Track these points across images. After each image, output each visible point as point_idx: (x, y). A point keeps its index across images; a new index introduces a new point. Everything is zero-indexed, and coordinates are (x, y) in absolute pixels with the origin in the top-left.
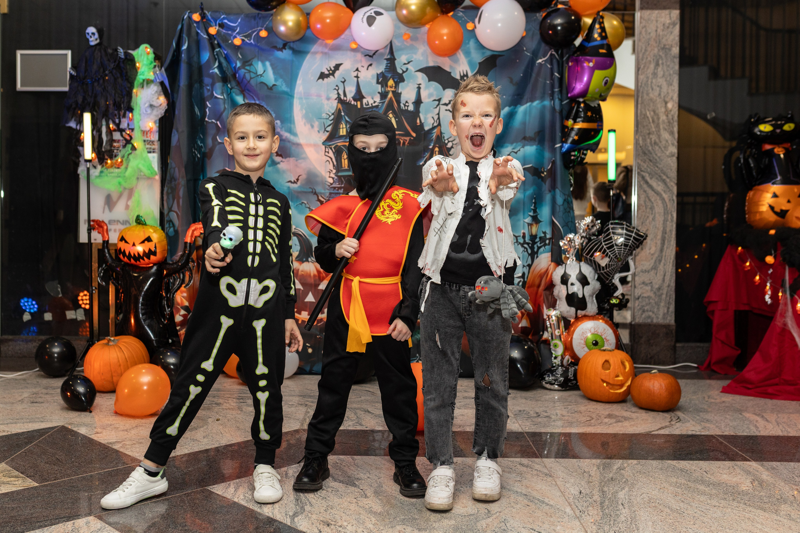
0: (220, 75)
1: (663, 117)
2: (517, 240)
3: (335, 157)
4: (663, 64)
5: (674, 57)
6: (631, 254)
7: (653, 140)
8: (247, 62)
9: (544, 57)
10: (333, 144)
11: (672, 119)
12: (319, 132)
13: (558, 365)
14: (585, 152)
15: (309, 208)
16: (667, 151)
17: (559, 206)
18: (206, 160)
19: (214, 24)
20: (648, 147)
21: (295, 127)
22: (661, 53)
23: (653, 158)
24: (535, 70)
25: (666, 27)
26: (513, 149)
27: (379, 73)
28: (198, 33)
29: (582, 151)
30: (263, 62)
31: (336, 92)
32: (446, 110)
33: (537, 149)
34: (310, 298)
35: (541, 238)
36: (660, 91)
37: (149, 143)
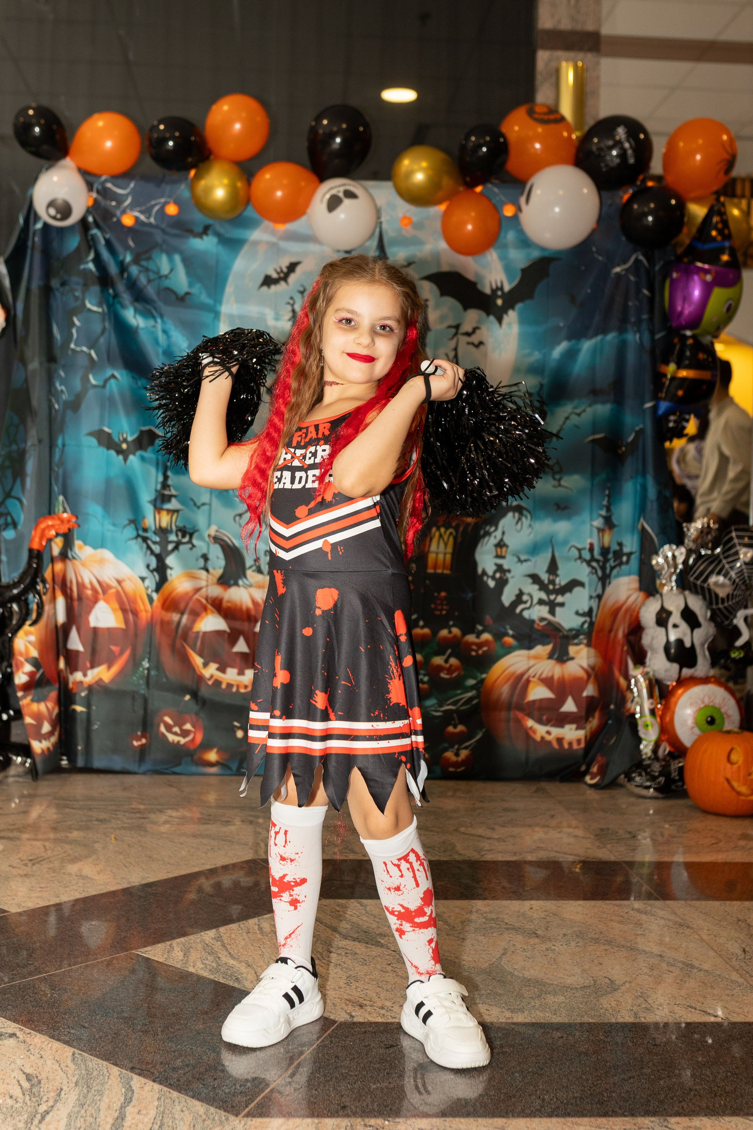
0: (96, 274)
2: (580, 554)
8: (142, 254)
9: (624, 264)
13: (650, 757)
14: (687, 417)
17: (651, 501)
18: (70, 414)
24: (610, 284)
26: (574, 408)
30: (169, 255)
31: (289, 308)
32: (468, 343)
33: (612, 410)
34: (241, 646)
35: (615, 553)
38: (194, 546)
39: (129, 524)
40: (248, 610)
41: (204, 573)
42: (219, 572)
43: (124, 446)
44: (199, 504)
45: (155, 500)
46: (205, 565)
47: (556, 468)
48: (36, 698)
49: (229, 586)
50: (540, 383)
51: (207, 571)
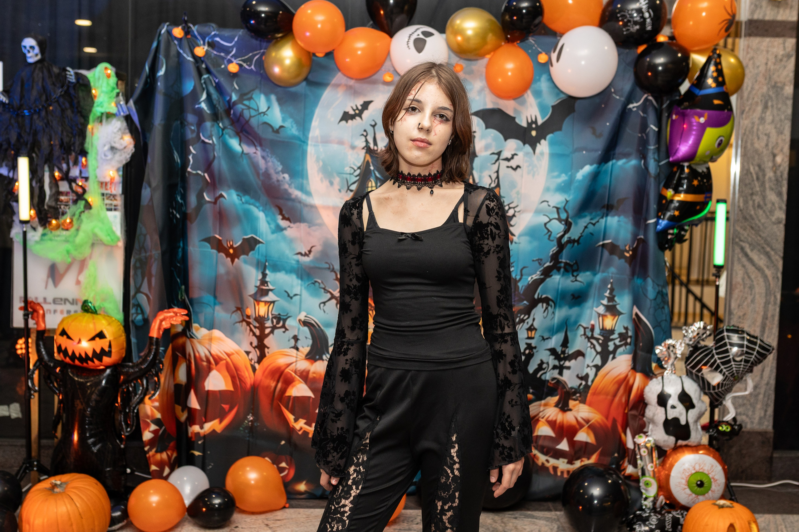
0: (208, 112)
1: (770, 174)
2: (585, 332)
4: (772, 106)
5: (787, 98)
6: (751, 371)
8: (244, 95)
9: (637, 102)
11: (781, 176)
12: (340, 191)
13: (650, 509)
15: (324, 289)
16: (773, 216)
18: (188, 223)
19: (202, 42)
21: (308, 184)
22: (771, 93)
23: (756, 224)
25: (778, 60)
26: (591, 219)
28: (179, 54)
30: (267, 95)
31: (363, 139)
32: (508, 167)
35: (621, 335)
36: (768, 141)
37: (110, 197)
38: (286, 329)
39: (236, 311)
41: (294, 351)
42: (307, 350)
43: (231, 251)
44: (291, 295)
45: (256, 294)
46: (295, 345)
47: (575, 267)
48: (159, 450)
49: (315, 360)
50: (566, 200)
51: (297, 349)
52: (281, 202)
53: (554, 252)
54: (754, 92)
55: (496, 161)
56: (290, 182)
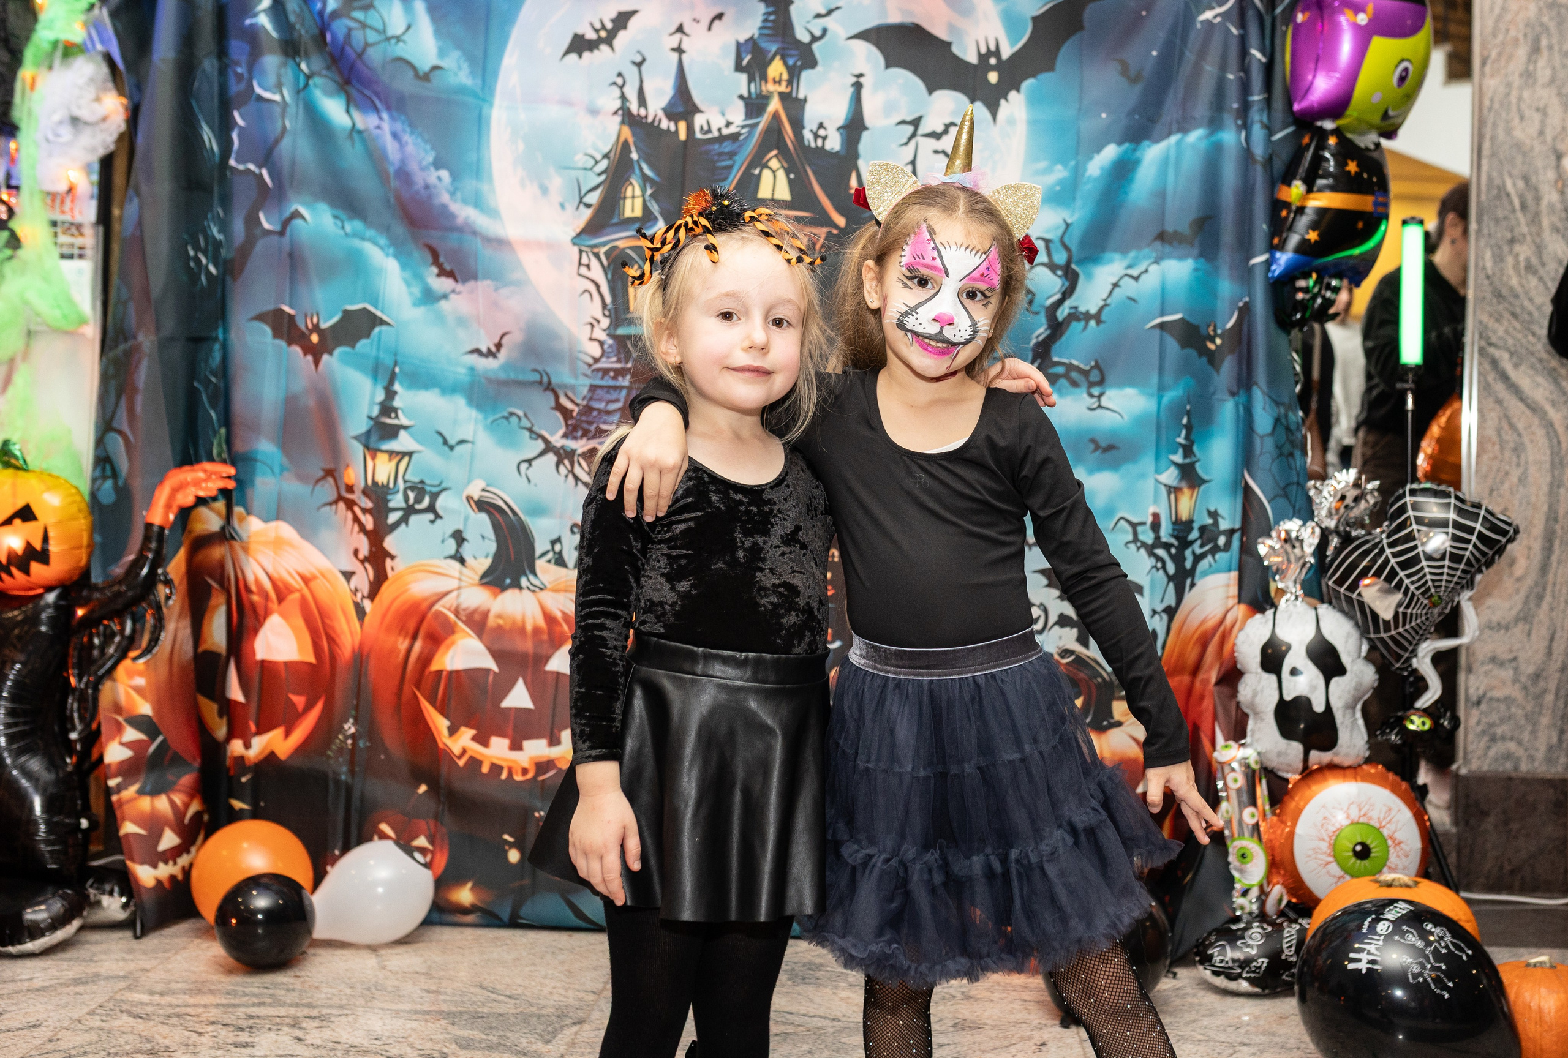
0: (274, 34)
1: (1550, 196)
2: (1135, 534)
3: (609, 281)
4: (1550, 47)
6: (1470, 584)
7: (1522, 258)
8: (355, 1)
9: (1220, 5)
10: (604, 244)
12: (562, 206)
13: (1250, 913)
14: (1334, 283)
15: (530, 430)
17: (1262, 437)
20: (1510, 277)
21: (492, 191)
23: (1523, 308)
24: (1194, 40)
26: (1129, 267)
27: (742, 40)
29: (1326, 280)
31: (616, 92)
32: (936, 152)
33: (1196, 270)
34: (519, 697)
35: (1203, 529)
36: (1543, 122)
37: (69, 229)
38: (438, 516)
39: (323, 478)
40: (537, 631)
41: (456, 565)
42: (485, 563)
43: (315, 338)
44: (452, 442)
45: (369, 434)
46: (457, 551)
47: (1095, 376)
48: (148, 788)
49: (503, 588)
50: (1065, 221)
51: (462, 561)
52: (434, 237)
53: (1041, 338)
54: (1508, 17)
55: (910, 138)
56: (451, 189)
